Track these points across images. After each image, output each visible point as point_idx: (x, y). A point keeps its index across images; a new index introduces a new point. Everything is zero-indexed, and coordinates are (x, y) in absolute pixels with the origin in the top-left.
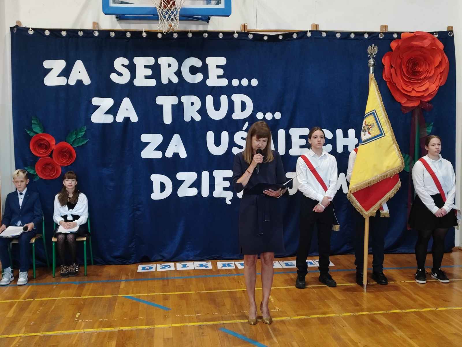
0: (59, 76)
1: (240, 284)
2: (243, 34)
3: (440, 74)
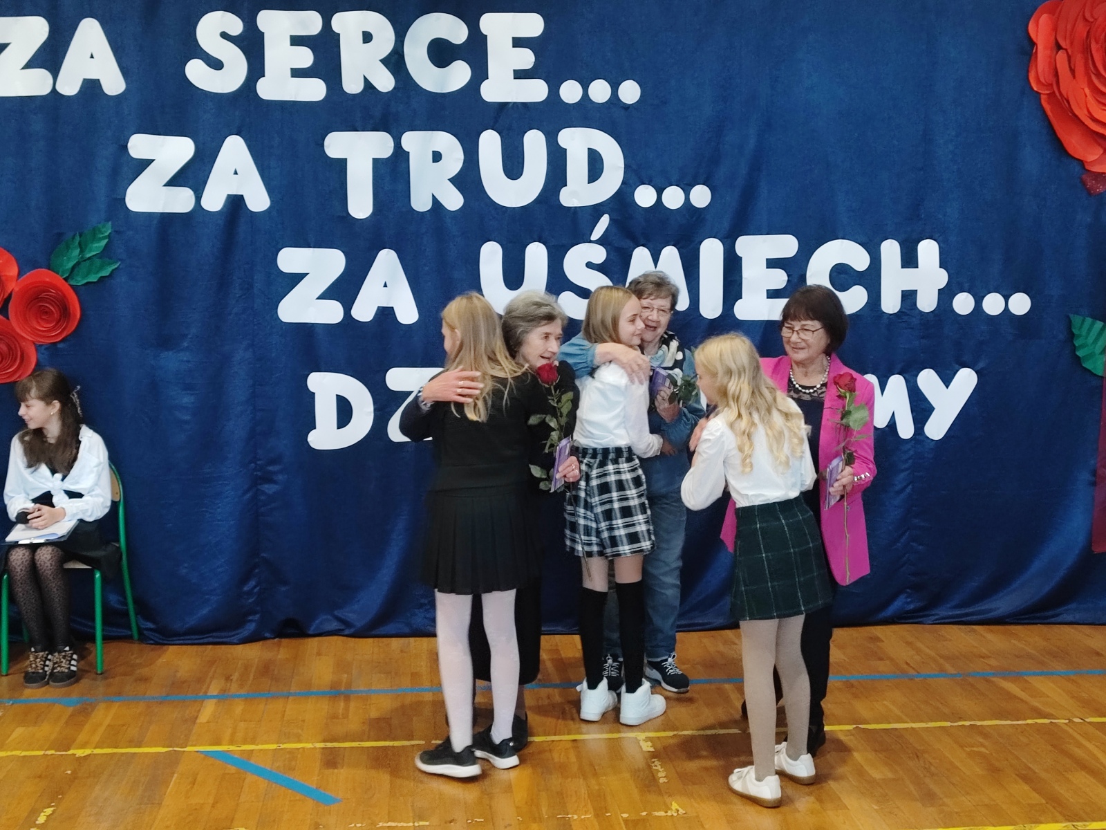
0: (28, 65)
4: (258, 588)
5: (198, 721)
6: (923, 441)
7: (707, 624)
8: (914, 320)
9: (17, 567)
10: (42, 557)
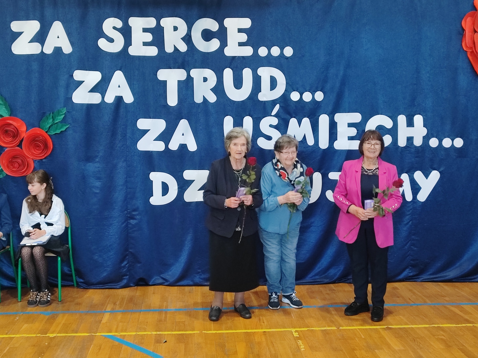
0: (31, 41)
4: (128, 265)
5: (102, 322)
6: (416, 202)
7: (322, 281)
8: (412, 149)
9: (25, 255)
10: (36, 251)
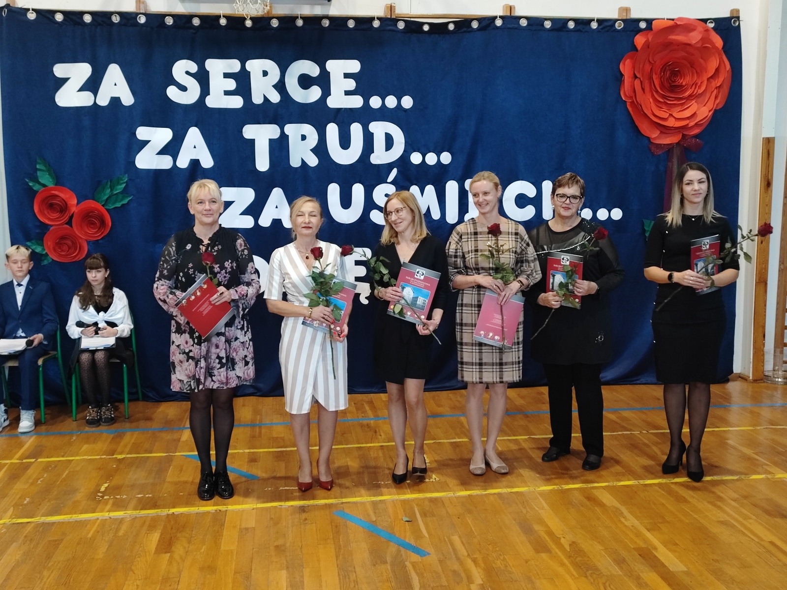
0: (80, 90)
1: (378, 433)
2: (389, 22)
3: (716, 90)
10: (99, 358)
